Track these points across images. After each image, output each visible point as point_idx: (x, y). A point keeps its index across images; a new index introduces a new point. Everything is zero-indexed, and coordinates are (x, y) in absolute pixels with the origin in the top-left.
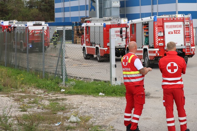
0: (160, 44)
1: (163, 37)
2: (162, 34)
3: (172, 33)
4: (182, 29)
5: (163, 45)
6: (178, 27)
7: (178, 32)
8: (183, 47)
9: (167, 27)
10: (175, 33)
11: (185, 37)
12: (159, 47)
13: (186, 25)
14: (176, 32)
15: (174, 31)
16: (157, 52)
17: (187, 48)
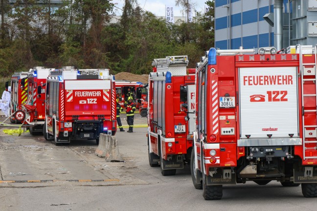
0: (223, 129)
1: (235, 110)
2: (232, 102)
3: (263, 100)
4: (292, 90)
5: (233, 133)
6: (281, 82)
7: (279, 97)
9: (249, 80)
10: (270, 99)
11: (302, 112)
12: (221, 139)
13: (305, 77)
14: (273, 97)
15: (269, 93)
16: (213, 153)
17: (307, 145)
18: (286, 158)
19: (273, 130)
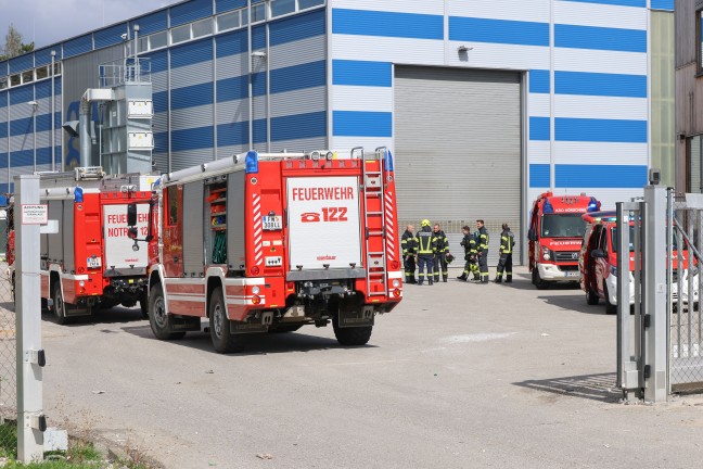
0: (268, 259)
1: (282, 233)
2: (278, 223)
3: (317, 219)
4: (352, 205)
5: (280, 263)
6: (339, 196)
7: (338, 215)
8: (358, 272)
9: (298, 193)
10: (326, 219)
11: (365, 235)
12: (269, 271)
13: (369, 189)
14: (330, 215)
15: (325, 210)
16: (256, 291)
17: (372, 278)
18: (346, 294)
19: (330, 258)
